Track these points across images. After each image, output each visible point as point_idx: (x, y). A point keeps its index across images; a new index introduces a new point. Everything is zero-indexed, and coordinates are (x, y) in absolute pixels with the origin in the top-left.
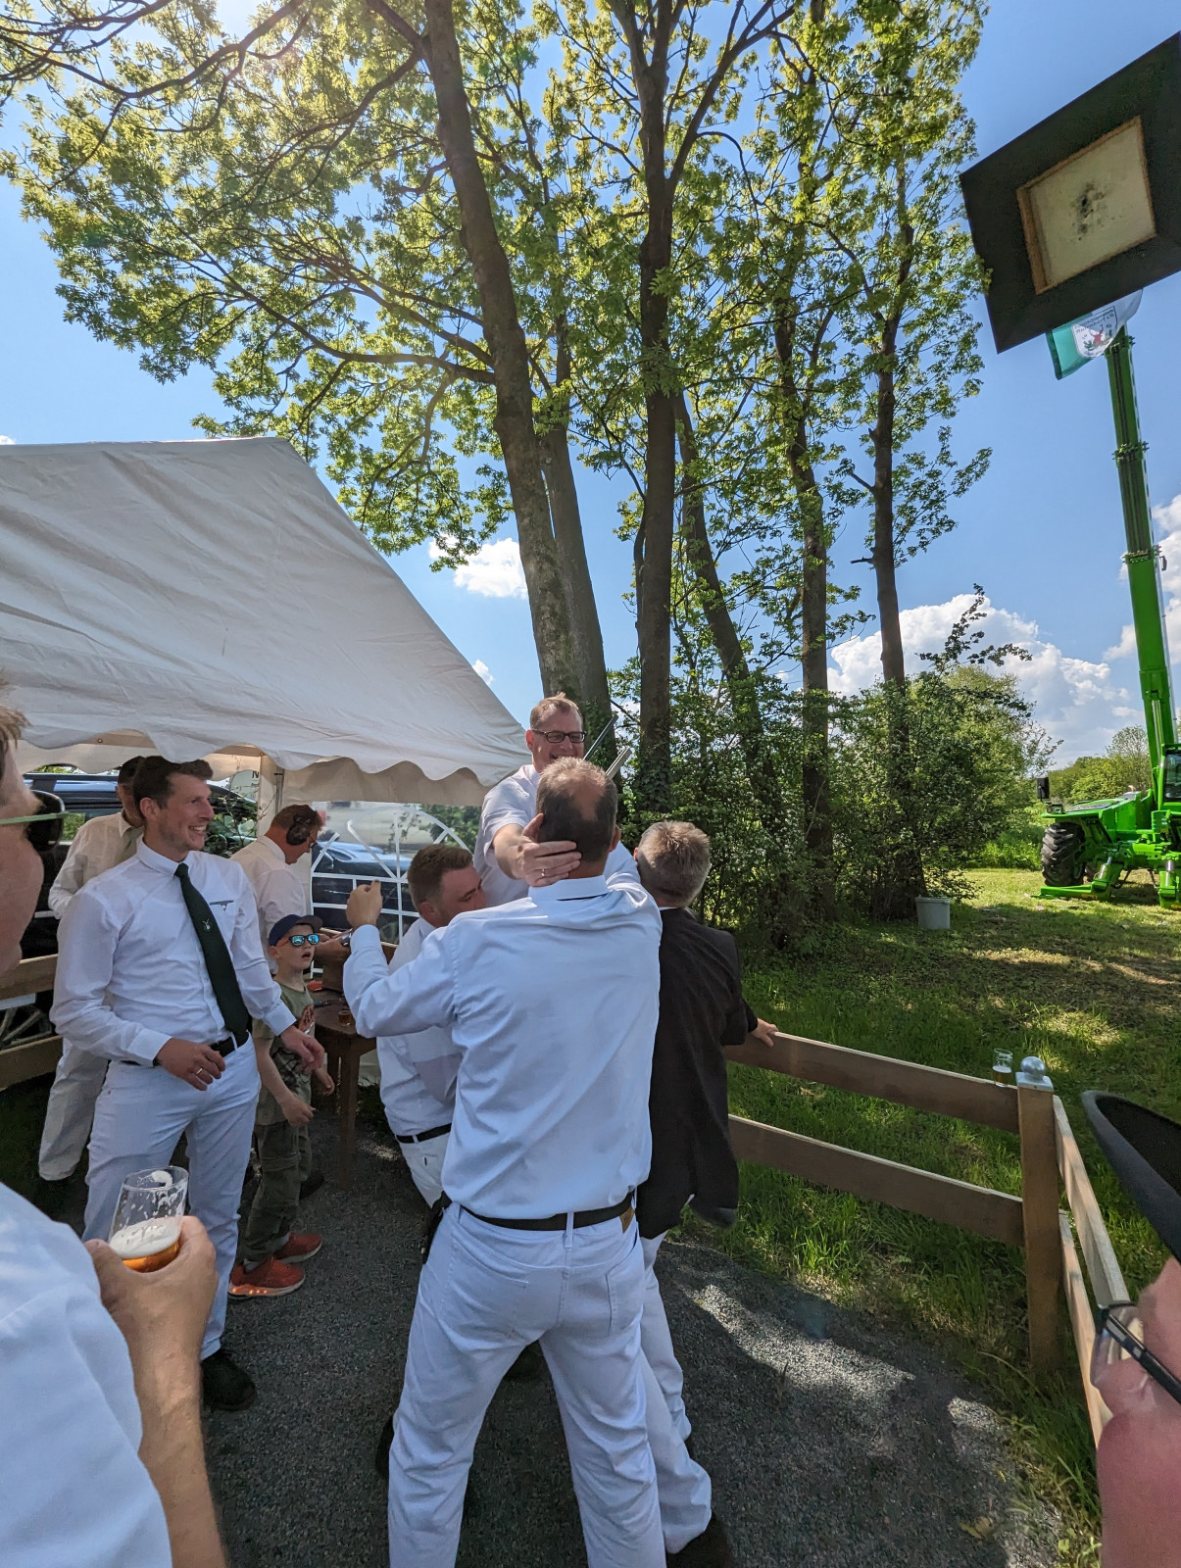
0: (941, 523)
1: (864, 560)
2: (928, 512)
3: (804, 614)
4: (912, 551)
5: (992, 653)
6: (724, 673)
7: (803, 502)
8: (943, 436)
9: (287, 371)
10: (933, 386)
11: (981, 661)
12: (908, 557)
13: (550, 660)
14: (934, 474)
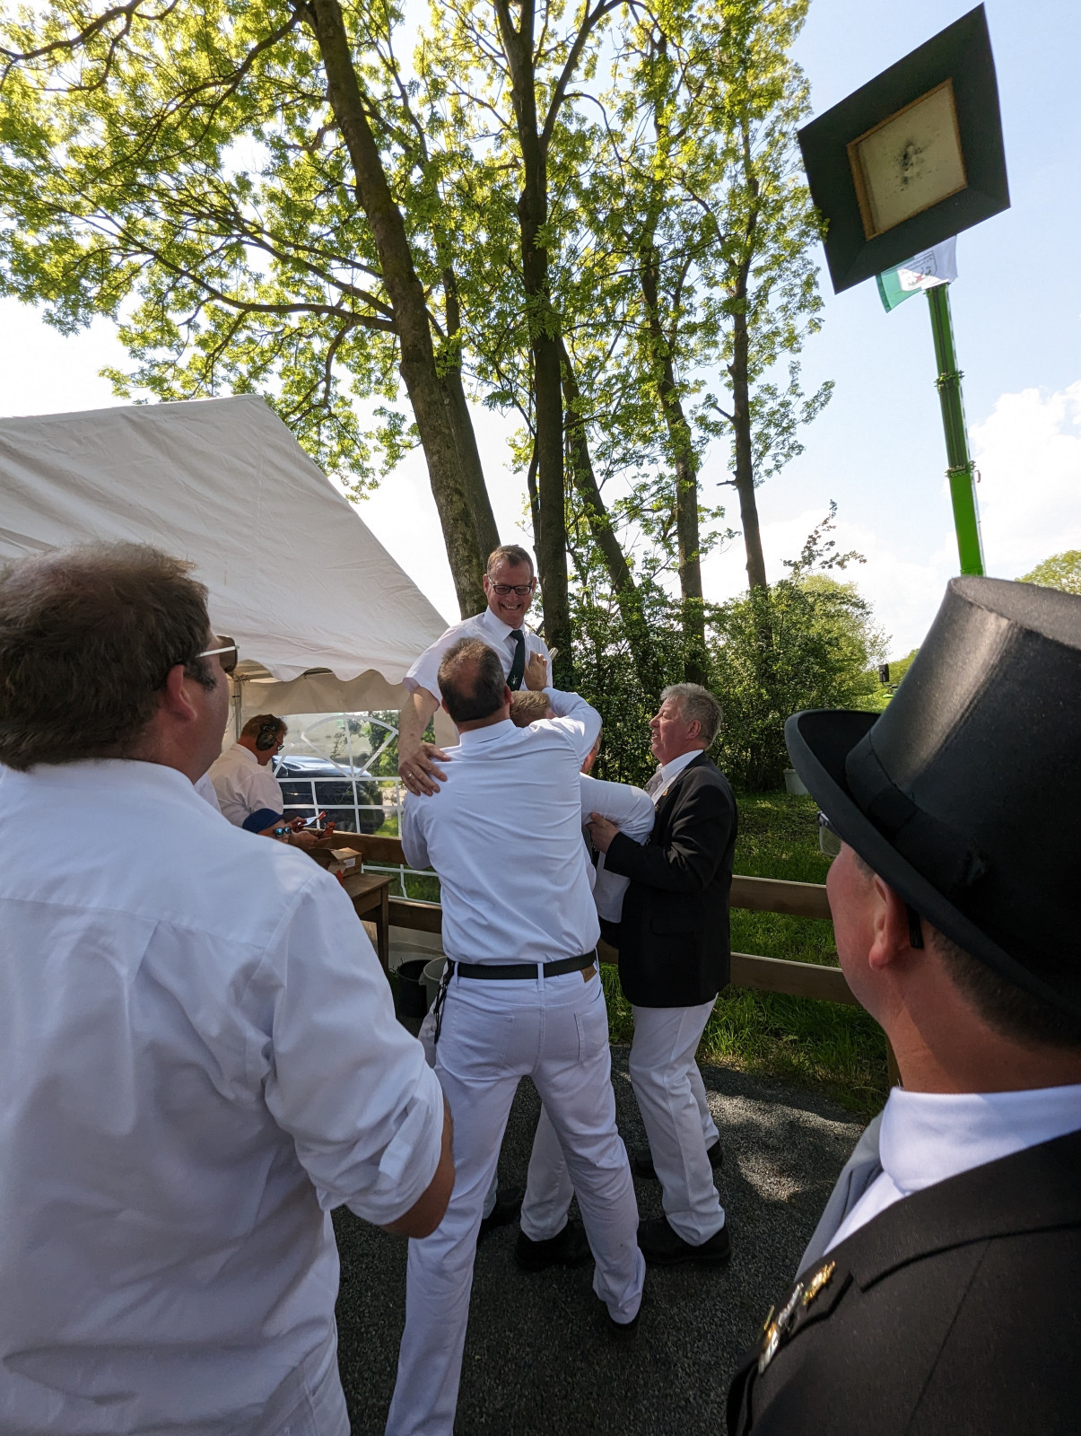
0: (792, 448)
1: (727, 482)
2: (781, 438)
3: (680, 532)
4: (769, 473)
5: (838, 559)
6: (613, 588)
7: (674, 433)
8: (794, 369)
9: (188, 322)
10: (780, 324)
11: (830, 567)
12: (765, 478)
13: (465, 581)
14: (785, 404)
